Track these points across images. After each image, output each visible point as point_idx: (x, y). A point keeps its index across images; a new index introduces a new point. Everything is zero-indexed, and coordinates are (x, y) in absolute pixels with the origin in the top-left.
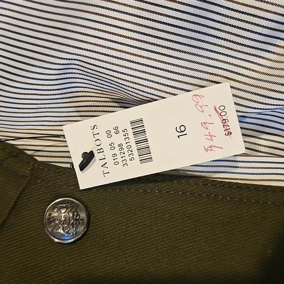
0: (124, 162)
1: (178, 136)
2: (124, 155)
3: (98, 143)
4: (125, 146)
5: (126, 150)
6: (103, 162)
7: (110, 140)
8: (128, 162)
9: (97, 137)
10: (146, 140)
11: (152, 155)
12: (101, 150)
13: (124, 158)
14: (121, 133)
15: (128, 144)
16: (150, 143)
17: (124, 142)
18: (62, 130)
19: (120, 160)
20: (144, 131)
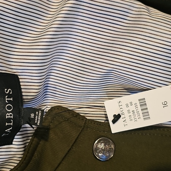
0: (135, 120)
1: (163, 107)
2: (135, 116)
3: (121, 110)
4: (135, 111)
5: (136, 113)
6: (124, 119)
7: (128, 109)
8: (137, 119)
9: (121, 107)
10: (147, 109)
11: (150, 116)
12: (123, 114)
13: (135, 118)
14: (134, 105)
15: (137, 111)
16: (149, 110)
17: (135, 110)
18: (104, 104)
19: (133, 118)
20: (146, 104)
